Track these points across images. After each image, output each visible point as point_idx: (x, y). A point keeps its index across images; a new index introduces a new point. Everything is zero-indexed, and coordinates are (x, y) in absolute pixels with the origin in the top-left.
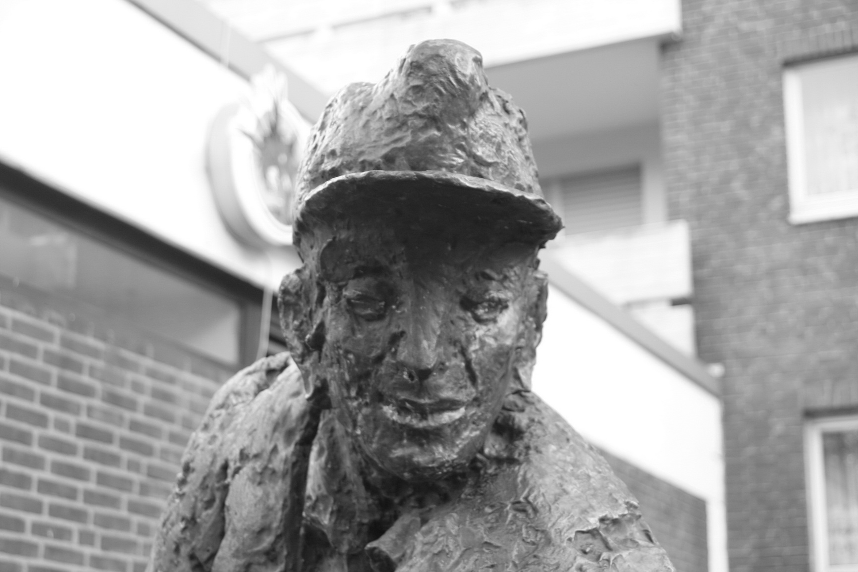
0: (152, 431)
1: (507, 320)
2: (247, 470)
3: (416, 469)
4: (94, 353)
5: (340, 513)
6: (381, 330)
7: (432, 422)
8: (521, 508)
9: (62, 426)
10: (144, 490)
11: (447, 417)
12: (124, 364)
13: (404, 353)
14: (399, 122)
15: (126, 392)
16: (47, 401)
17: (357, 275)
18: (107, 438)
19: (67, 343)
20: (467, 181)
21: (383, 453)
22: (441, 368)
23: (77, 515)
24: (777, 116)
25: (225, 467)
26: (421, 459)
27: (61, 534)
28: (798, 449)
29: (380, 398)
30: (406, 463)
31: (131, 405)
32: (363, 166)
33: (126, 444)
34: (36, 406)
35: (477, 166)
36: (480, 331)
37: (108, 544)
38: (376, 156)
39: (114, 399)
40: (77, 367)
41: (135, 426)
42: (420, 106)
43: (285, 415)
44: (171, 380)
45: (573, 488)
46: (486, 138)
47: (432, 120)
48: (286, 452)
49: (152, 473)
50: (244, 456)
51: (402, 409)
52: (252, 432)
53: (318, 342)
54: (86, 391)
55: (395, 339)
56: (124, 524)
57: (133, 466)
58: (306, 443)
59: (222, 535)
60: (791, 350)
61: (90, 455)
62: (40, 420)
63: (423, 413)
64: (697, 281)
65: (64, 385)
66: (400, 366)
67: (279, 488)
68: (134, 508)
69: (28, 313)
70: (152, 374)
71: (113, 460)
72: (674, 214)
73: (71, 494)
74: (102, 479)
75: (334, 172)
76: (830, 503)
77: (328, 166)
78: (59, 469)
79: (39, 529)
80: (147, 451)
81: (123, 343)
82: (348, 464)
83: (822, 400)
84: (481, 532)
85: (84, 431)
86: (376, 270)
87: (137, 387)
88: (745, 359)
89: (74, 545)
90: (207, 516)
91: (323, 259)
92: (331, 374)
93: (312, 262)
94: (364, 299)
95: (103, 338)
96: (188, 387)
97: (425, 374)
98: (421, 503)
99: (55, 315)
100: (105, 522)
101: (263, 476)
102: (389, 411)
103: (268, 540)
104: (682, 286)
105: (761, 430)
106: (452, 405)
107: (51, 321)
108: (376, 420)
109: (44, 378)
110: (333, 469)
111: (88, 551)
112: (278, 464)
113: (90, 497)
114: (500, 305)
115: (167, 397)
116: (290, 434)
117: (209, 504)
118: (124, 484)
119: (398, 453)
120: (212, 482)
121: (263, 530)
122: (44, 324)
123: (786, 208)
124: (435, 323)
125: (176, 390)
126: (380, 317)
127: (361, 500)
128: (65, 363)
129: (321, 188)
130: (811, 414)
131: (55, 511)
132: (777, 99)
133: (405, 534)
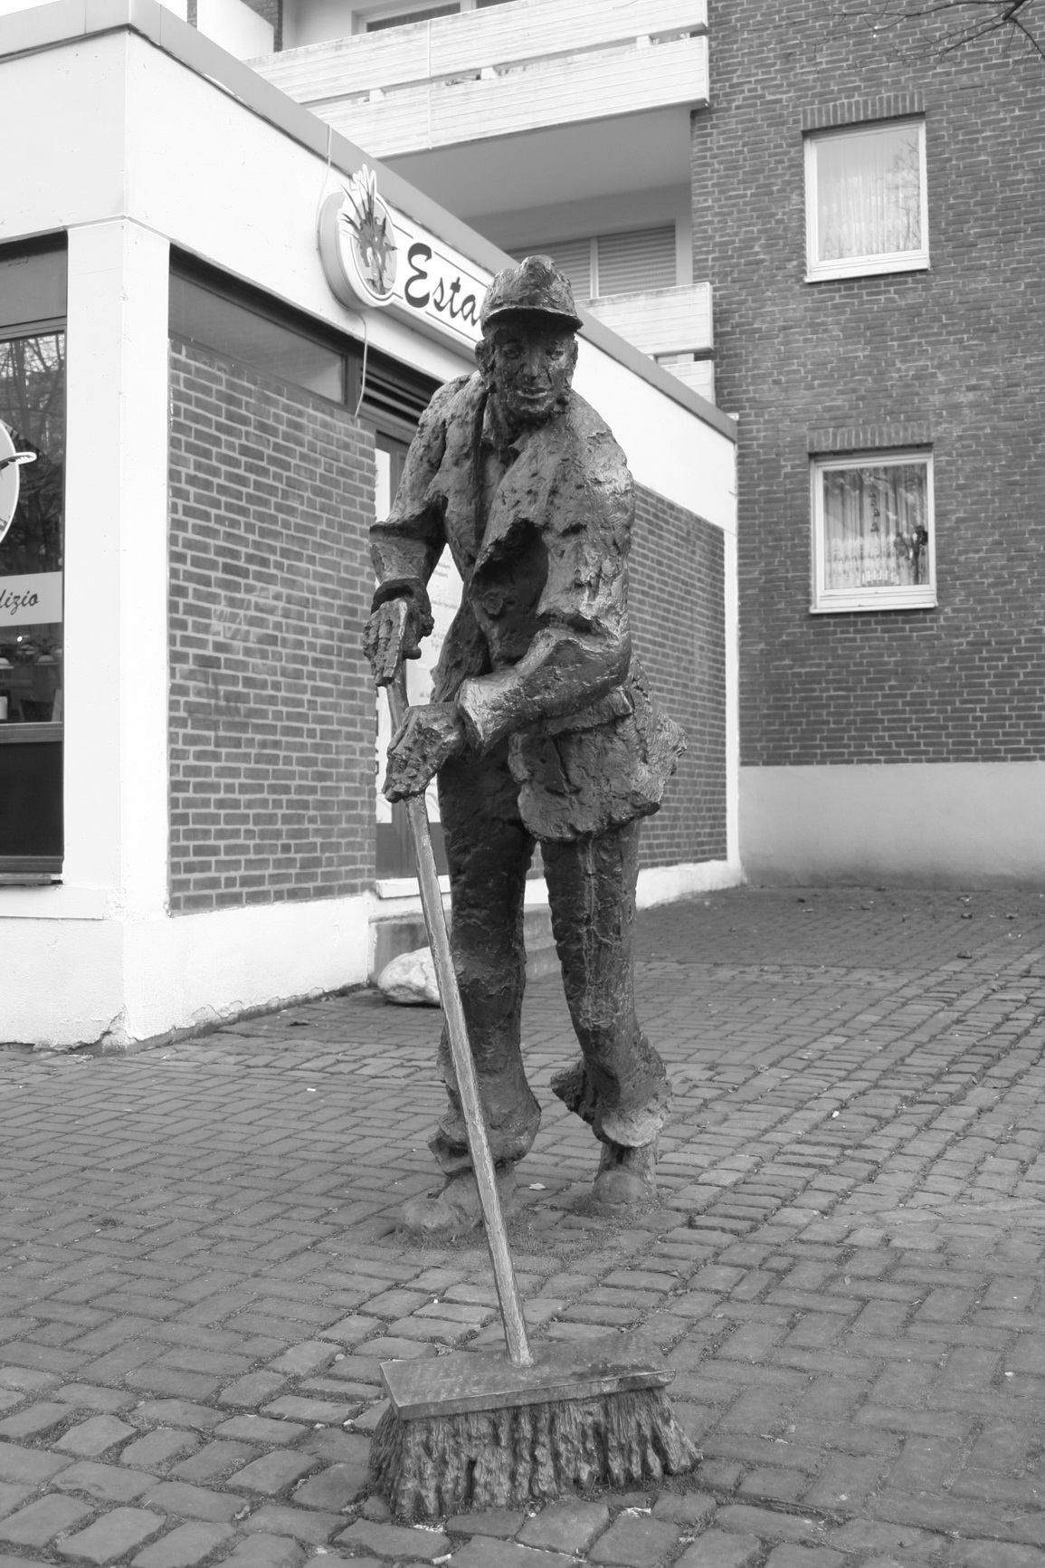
0: (289, 452)
1: (563, 359)
2: (455, 422)
3: (530, 414)
4: (248, 392)
5: (498, 435)
6: (517, 363)
7: (535, 397)
8: (567, 429)
9: (230, 446)
10: (285, 495)
11: (541, 395)
12: (268, 400)
13: (526, 371)
14: (525, 286)
15: (270, 422)
16: (220, 427)
17: (508, 342)
18: (260, 456)
19: (231, 386)
20: (550, 310)
21: (517, 409)
22: (539, 376)
23: (243, 511)
24: (797, 183)
25: (444, 422)
26: (531, 410)
27: (234, 524)
28: (804, 487)
29: (516, 388)
30: (526, 412)
31: (274, 432)
32: (512, 303)
33: (273, 461)
34: (213, 432)
35: (553, 303)
36: (553, 363)
37: (263, 533)
38: (516, 299)
39: (263, 427)
40: (238, 403)
41: (277, 447)
42: (533, 281)
43: (471, 399)
44: (300, 414)
45: (587, 422)
46: (556, 292)
47: (537, 286)
48: (472, 414)
49: (291, 483)
50: (453, 417)
51: (525, 392)
52: (456, 407)
53: (493, 367)
54: (245, 421)
55: (522, 366)
56: (273, 519)
57: (277, 477)
58: (481, 411)
59: (445, 449)
60: (800, 399)
61: (250, 468)
62: (217, 441)
63: (532, 393)
64: (717, 336)
65: (230, 416)
66: (524, 376)
67: (470, 429)
68: (279, 508)
69: (205, 363)
70: (287, 409)
71: (264, 472)
72: (699, 277)
73: (238, 495)
74: (258, 485)
75: (501, 305)
76: (829, 536)
77: (498, 302)
78: (230, 477)
79: (220, 519)
80: (287, 467)
81: (267, 386)
82: (500, 416)
83: (826, 445)
84: (553, 438)
85: (245, 451)
86: (515, 340)
87: (277, 418)
88: (759, 406)
89: (241, 532)
90: (436, 444)
91: (495, 336)
92: (498, 380)
93: (490, 337)
94: (511, 351)
95: (255, 383)
96: (313, 419)
97: (534, 378)
98: (529, 430)
99: (222, 365)
100: (261, 517)
101: (463, 424)
102: (520, 392)
103: (466, 450)
104: (705, 340)
105: (772, 469)
106: (543, 390)
107: (220, 369)
108: (515, 396)
109: (217, 411)
110: (494, 418)
111: (251, 537)
112: (469, 419)
113: (250, 498)
114: (560, 354)
115: (298, 427)
116: (474, 407)
117: (436, 439)
118: (272, 490)
119: (523, 408)
120: (438, 429)
121: (464, 445)
122: (215, 371)
123: (802, 269)
124: (537, 360)
125: (303, 421)
126: (516, 358)
127: (506, 430)
128: (230, 400)
129: (496, 311)
130: (815, 456)
131: (229, 507)
132: (797, 168)
133: (524, 442)
